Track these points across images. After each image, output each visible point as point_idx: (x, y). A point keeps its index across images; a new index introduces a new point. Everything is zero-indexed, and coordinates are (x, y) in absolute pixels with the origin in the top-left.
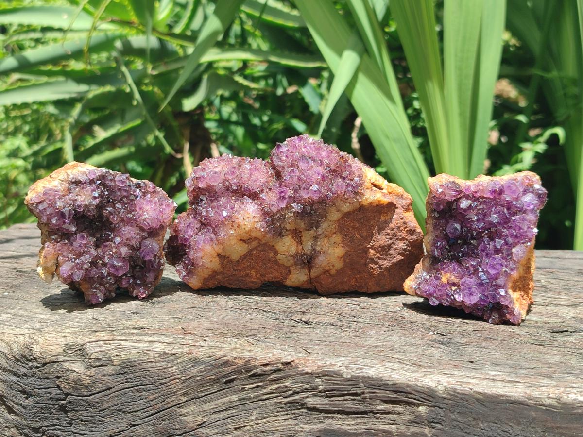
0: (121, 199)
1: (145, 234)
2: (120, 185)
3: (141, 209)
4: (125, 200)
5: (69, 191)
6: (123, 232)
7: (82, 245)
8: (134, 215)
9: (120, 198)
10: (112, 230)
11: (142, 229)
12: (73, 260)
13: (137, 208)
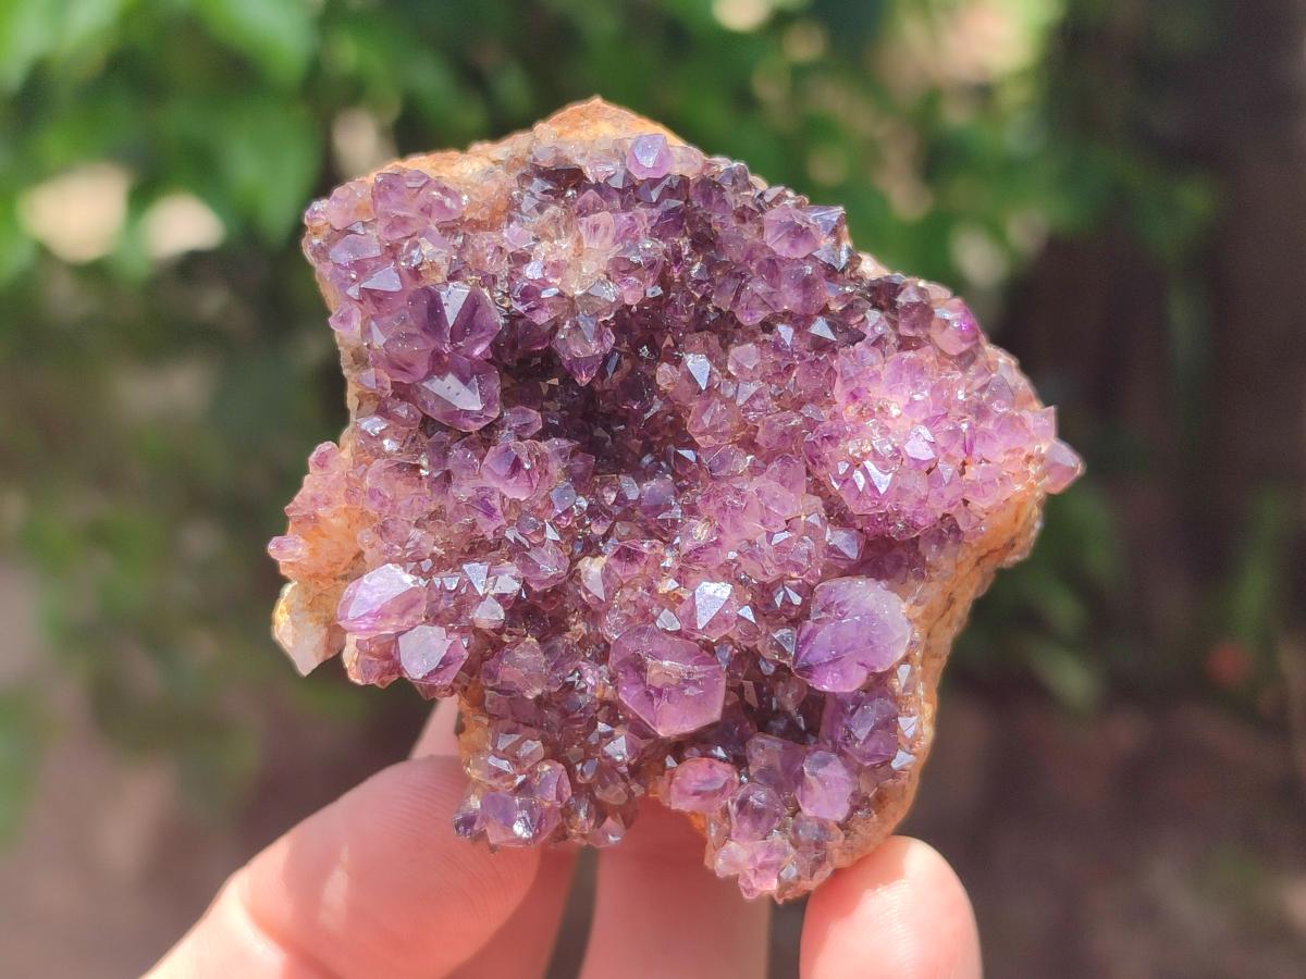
0: (767, 326)
1: (839, 538)
2: (782, 248)
3: (854, 397)
4: (785, 332)
5: (510, 210)
6: (729, 498)
7: (496, 503)
8: (811, 424)
9: (761, 315)
10: (684, 477)
11: (837, 515)
12: (427, 565)
13: (839, 392)
